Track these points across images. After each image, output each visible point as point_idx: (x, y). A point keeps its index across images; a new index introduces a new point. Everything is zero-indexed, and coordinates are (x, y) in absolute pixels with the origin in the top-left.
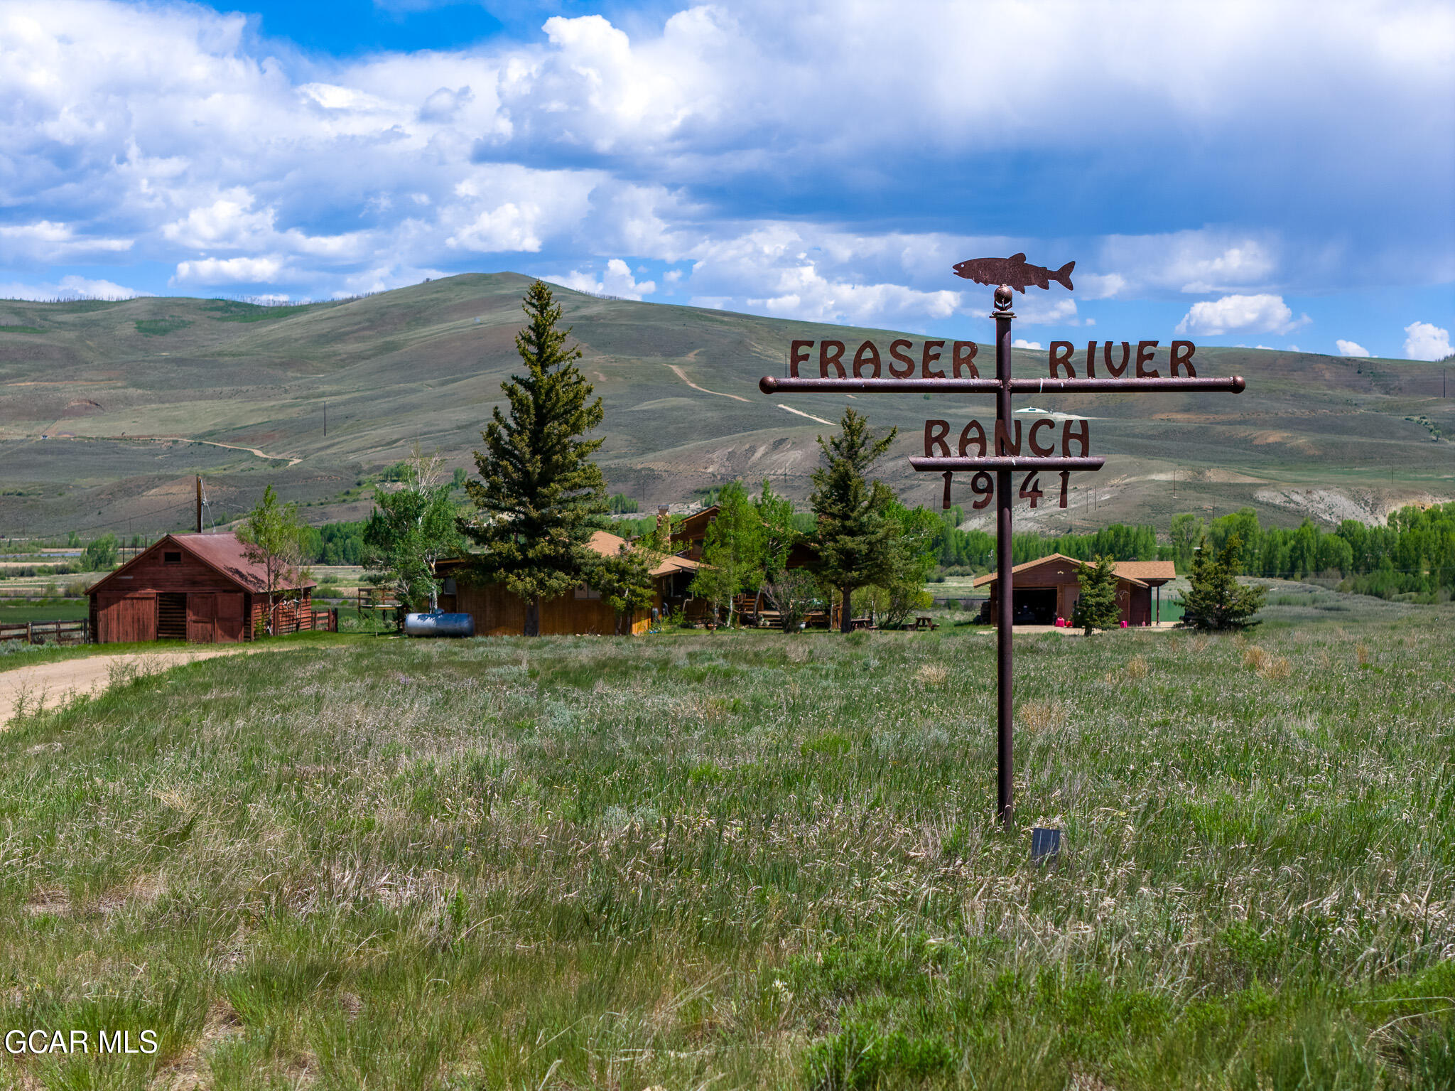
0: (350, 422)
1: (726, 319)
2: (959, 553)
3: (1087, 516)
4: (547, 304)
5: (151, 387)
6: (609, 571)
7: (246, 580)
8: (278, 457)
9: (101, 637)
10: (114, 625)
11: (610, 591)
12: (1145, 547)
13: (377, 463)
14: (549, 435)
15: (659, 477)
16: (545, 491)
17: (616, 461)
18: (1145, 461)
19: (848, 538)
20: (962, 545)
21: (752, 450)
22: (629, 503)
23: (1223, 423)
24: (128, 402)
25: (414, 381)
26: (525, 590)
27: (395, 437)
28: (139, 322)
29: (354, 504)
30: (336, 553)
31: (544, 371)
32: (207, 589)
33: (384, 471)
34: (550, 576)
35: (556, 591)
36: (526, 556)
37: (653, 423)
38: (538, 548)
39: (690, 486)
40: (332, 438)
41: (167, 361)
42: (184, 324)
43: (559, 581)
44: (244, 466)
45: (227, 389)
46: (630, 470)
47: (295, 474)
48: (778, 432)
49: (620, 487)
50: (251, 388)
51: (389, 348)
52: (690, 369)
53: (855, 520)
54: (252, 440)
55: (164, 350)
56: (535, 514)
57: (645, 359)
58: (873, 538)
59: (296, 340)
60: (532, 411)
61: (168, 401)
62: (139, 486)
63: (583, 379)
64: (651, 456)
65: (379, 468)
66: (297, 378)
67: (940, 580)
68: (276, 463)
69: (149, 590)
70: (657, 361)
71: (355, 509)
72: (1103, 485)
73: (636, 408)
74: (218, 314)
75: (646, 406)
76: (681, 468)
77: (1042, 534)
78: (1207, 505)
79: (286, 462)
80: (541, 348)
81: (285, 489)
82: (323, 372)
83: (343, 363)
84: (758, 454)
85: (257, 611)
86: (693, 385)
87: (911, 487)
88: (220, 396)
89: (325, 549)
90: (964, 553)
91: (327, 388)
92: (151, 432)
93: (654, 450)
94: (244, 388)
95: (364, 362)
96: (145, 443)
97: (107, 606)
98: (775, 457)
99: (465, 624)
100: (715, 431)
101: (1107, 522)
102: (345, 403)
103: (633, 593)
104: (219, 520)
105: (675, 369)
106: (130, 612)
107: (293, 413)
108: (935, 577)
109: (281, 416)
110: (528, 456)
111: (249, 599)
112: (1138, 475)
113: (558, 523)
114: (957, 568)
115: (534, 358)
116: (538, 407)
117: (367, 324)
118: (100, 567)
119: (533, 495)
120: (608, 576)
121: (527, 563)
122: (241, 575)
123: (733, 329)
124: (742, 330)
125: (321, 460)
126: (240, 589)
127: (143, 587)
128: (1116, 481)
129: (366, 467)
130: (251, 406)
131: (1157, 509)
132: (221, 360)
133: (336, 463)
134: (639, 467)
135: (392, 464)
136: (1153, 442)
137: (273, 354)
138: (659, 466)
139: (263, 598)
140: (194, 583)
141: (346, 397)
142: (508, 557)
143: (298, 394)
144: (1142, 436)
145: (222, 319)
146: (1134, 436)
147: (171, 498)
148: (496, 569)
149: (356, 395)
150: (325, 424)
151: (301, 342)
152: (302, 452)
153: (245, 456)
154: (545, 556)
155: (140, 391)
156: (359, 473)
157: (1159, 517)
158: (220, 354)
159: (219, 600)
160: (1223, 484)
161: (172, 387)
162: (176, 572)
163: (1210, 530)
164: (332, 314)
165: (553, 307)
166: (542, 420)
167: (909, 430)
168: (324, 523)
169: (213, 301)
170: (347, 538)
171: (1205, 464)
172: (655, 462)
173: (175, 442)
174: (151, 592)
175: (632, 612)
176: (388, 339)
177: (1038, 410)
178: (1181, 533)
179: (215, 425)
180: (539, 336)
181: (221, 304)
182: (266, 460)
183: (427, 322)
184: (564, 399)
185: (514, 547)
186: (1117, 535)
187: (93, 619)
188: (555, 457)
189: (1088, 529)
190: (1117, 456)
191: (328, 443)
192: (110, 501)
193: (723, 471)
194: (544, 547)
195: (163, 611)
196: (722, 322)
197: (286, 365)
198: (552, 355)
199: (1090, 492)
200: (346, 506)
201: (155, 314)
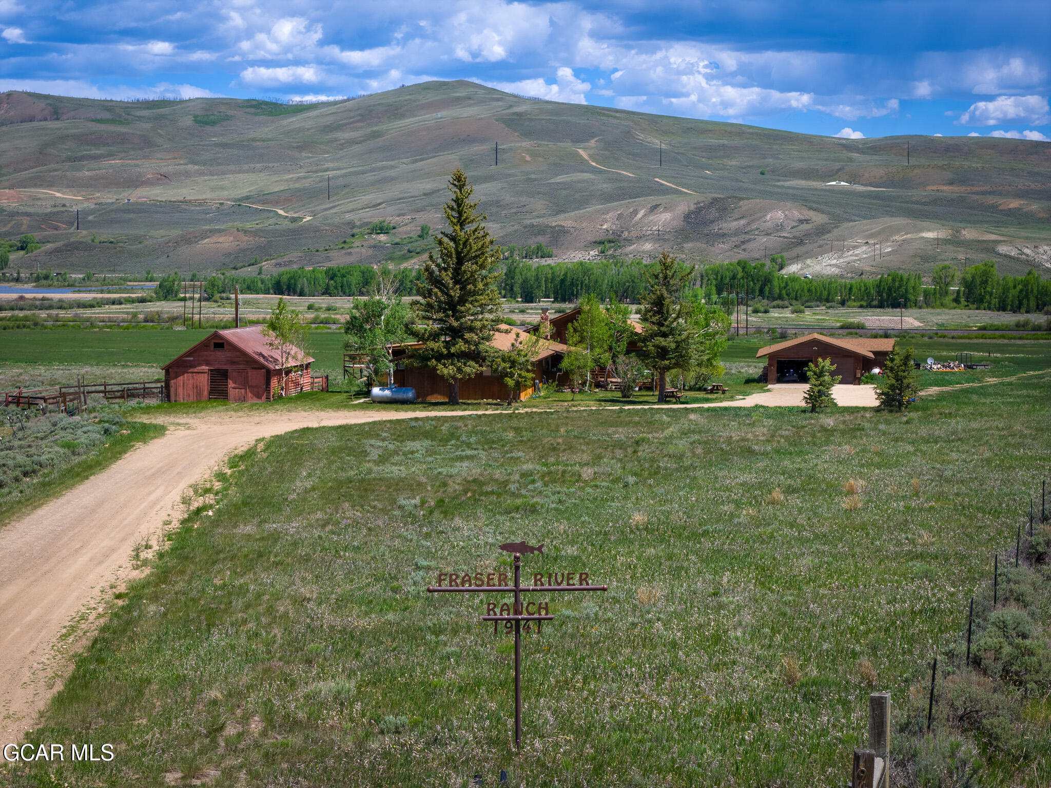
0: (347, 190)
1: (618, 115)
2: (780, 291)
3: (874, 264)
4: (464, 185)
5: (205, 164)
6: (504, 360)
7: (267, 360)
8: (296, 215)
9: (173, 398)
10: (180, 390)
11: (505, 374)
12: (914, 288)
13: (366, 221)
14: (465, 272)
15: (568, 232)
16: (463, 308)
17: (537, 220)
18: (918, 223)
19: (662, 339)
20: (783, 285)
21: (635, 212)
22: (546, 250)
23: (977, 193)
24: (187, 174)
25: (393, 160)
26: (449, 374)
27: (379, 201)
28: (196, 116)
29: (349, 251)
30: (336, 288)
31: (462, 229)
32: (242, 367)
33: (371, 226)
34: (465, 364)
35: (469, 375)
36: (449, 352)
37: (565, 192)
38: (457, 346)
39: (590, 238)
40: (334, 201)
41: (216, 145)
42: (227, 118)
43: (471, 368)
44: (271, 221)
45: (258, 166)
46: (547, 226)
47: (306, 229)
48: (653, 200)
49: (540, 239)
50: (276, 165)
51: (375, 135)
52: (591, 152)
53: (667, 326)
54: (277, 203)
55: (214, 137)
56: (455, 324)
57: (559, 144)
58: (679, 338)
59: (308, 129)
60: (454, 256)
61: (217, 174)
62: (196, 237)
63: (487, 234)
64: (562, 216)
65: (367, 224)
66: (309, 158)
67: (766, 312)
68: (294, 220)
69: (204, 367)
70: (568, 145)
71: (350, 254)
72: (887, 240)
73: (552, 181)
74: (253, 110)
75: (560, 179)
76: (584, 225)
77: (842, 276)
78: (961, 256)
79: (301, 219)
80: (460, 213)
81: (299, 239)
82: (328, 153)
83: (342, 146)
84: (639, 216)
85: (274, 382)
86: (594, 164)
87: (749, 241)
88: (253, 171)
89: (328, 285)
90: (784, 292)
91: (330, 165)
92: (204, 197)
93: (564, 212)
94: (271, 165)
95: (357, 146)
96: (200, 205)
97: (176, 377)
98: (651, 218)
99: (410, 394)
100: (609, 198)
101: (888, 268)
102: (345, 176)
103: (520, 375)
104: (253, 261)
105: (581, 152)
106: (191, 381)
107: (306, 183)
108: (762, 309)
109: (297, 185)
110: (451, 285)
111: (269, 374)
112: (912, 233)
113: (471, 329)
114: (779, 302)
115: (455, 221)
116: (458, 253)
117: (359, 118)
118: (169, 297)
119: (455, 311)
120: (503, 365)
121: (450, 356)
122: (264, 357)
123: (623, 122)
124: (631, 123)
125: (326, 218)
126: (263, 367)
127: (200, 365)
128: (896, 237)
129: (358, 223)
130: (275, 178)
131: (925, 259)
132: (254, 144)
133: (337, 220)
134: (554, 224)
135: (376, 220)
136: (926, 208)
137: (291, 140)
138: (568, 224)
139: (279, 372)
140: (233, 363)
141: (344, 171)
142: (438, 351)
143: (310, 169)
144: (918, 203)
145: (255, 114)
146: (913, 203)
147: (218, 245)
148: (429, 359)
149: (352, 170)
150: (329, 191)
151: (312, 131)
152: (312, 212)
153: (272, 214)
154: (462, 352)
155: (196, 167)
156: (353, 228)
157: (926, 265)
158: (254, 140)
159: (250, 374)
160: (974, 241)
161: (219, 164)
162: (221, 355)
163: (961, 276)
164: (334, 111)
165: (467, 188)
166: (460, 261)
167: (748, 199)
168: (328, 265)
169: (248, 101)
170: (344, 276)
171: (962, 225)
172: (565, 221)
173: (222, 204)
174: (205, 368)
175: (519, 387)
176: (375, 129)
177: (842, 183)
178: (941, 278)
179: (250, 191)
180: (459, 205)
181: (254, 103)
182: (287, 217)
183: (402, 116)
184: (475, 247)
185: (442, 345)
186: (894, 280)
187: (167, 386)
188: (469, 287)
189: (874, 273)
190: (898, 219)
191: (331, 205)
192: (175, 248)
193: (614, 227)
194: (461, 346)
195: (213, 381)
196: (616, 117)
197: (300, 148)
198: (467, 218)
199: (877, 246)
200: (344, 252)
201: (207, 110)
